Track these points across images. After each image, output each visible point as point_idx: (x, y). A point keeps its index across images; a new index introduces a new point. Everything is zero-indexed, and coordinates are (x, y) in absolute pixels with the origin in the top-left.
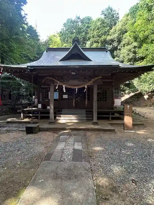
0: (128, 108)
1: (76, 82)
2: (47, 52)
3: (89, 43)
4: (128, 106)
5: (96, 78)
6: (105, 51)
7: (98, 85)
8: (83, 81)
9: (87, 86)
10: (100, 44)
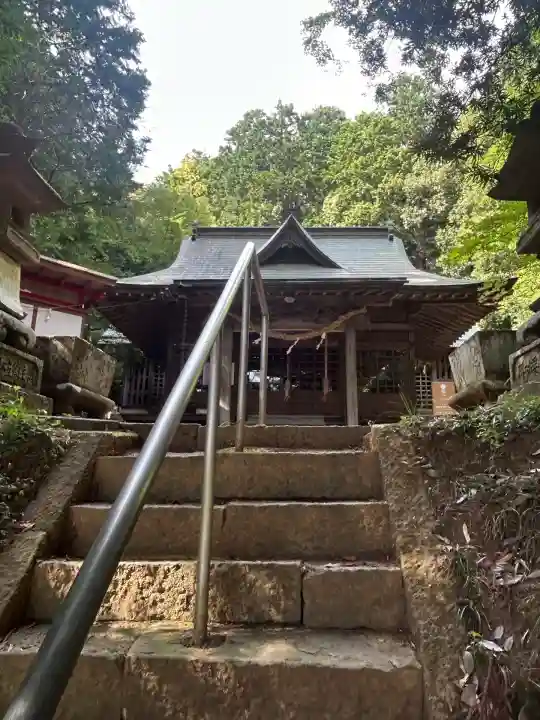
0: (443, 392)
1: (297, 324)
2: (193, 239)
3: (334, 200)
4: (443, 386)
5: (351, 314)
6: (385, 236)
7: (357, 332)
8: (316, 321)
9: (328, 335)
10: (377, 205)
